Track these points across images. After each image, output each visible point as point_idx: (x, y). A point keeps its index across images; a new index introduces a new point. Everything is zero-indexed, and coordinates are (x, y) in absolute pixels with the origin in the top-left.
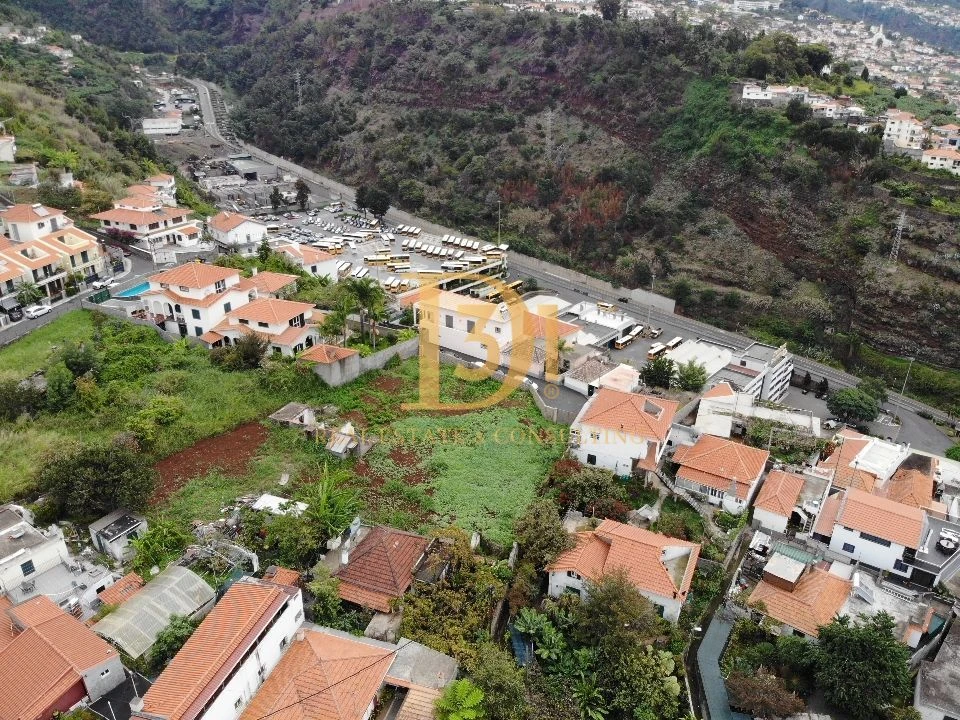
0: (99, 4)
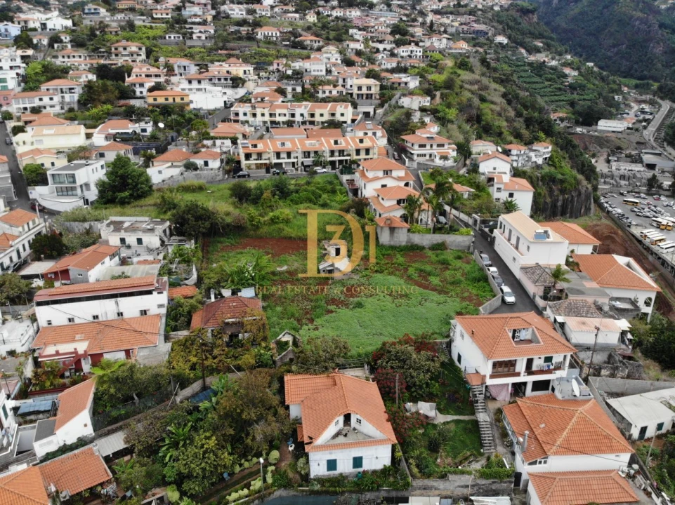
0: (619, 45)
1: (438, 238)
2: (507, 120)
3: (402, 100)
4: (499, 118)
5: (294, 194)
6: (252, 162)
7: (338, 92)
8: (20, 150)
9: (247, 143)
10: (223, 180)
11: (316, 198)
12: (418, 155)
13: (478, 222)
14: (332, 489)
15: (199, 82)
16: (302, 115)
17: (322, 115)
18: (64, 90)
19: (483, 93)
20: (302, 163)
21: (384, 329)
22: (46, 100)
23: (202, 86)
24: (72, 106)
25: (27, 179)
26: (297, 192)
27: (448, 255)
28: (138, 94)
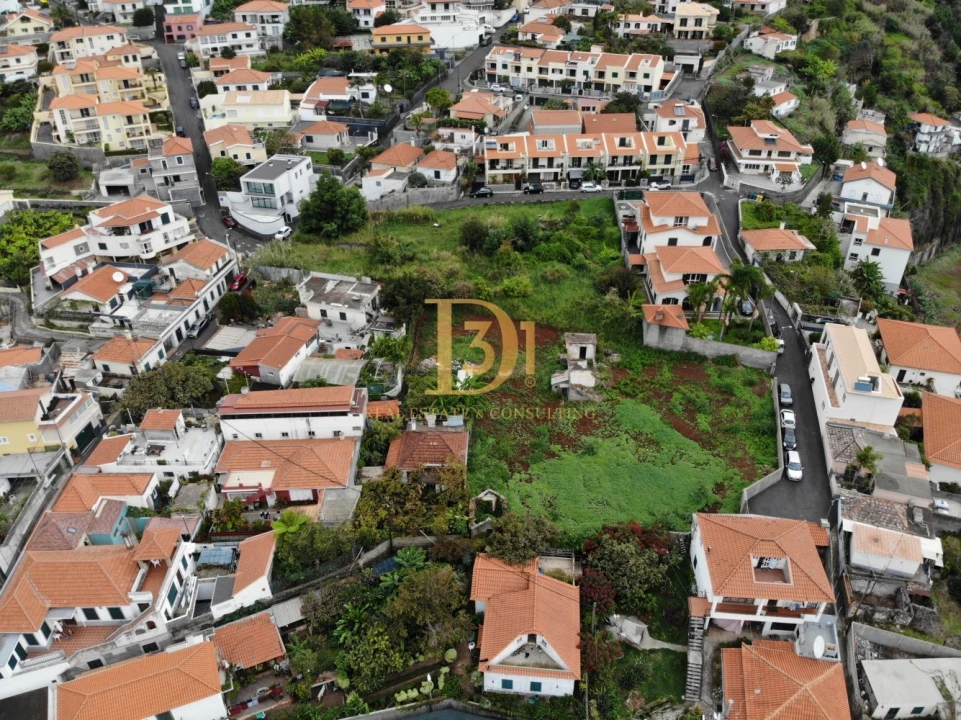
1: (727, 349)
2: (926, 67)
3: (749, 41)
4: (913, 62)
5: (543, 244)
6: (499, 172)
7: (649, 26)
8: (211, 124)
9: (495, 143)
10: (457, 200)
11: (572, 252)
12: (747, 166)
13: (799, 318)
14: (503, 710)
15: (447, 6)
16: (586, 73)
17: (615, 75)
18: (265, 18)
19: (893, 16)
20: (568, 175)
21: (613, 496)
22: (241, 36)
23: (451, 13)
24: (275, 43)
25: (217, 182)
26: (547, 239)
27: (735, 378)
28: (362, 25)
